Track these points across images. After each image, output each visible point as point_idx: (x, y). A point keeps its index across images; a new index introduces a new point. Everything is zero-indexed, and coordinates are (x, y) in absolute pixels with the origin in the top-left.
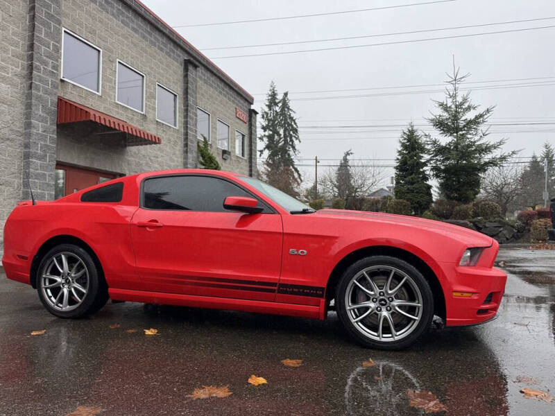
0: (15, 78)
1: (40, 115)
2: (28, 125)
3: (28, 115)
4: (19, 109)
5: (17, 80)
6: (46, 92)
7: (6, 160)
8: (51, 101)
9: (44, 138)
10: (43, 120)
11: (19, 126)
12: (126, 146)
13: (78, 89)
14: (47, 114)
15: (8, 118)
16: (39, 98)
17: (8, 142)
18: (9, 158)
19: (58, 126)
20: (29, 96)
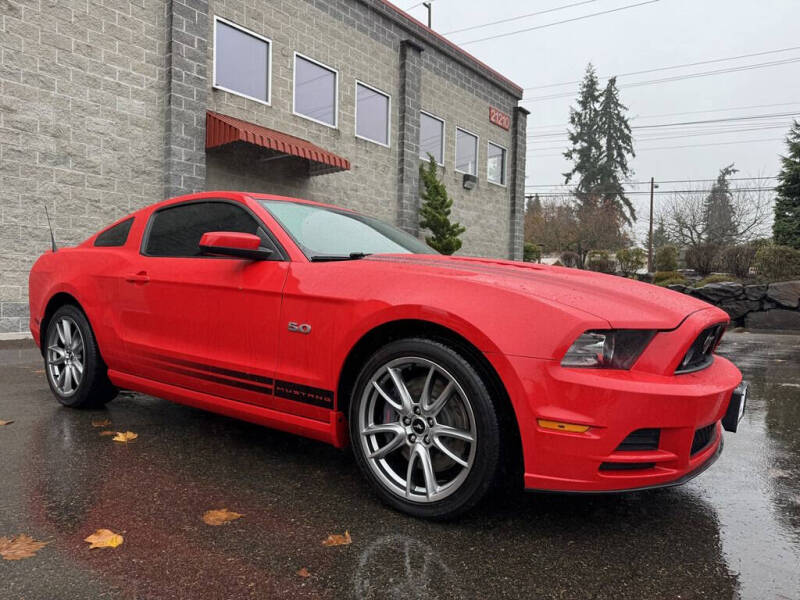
0: (151, 91)
1: (182, 139)
2: (168, 153)
3: (167, 140)
4: (158, 131)
5: (154, 93)
6: (190, 106)
7: (142, 199)
8: (197, 118)
9: (188, 169)
10: (187, 144)
11: (156, 155)
12: (308, 176)
13: (238, 100)
14: (193, 136)
15: (144, 144)
16: (180, 115)
17: (144, 176)
18: (147, 197)
19: (208, 151)
20: (168, 113)
